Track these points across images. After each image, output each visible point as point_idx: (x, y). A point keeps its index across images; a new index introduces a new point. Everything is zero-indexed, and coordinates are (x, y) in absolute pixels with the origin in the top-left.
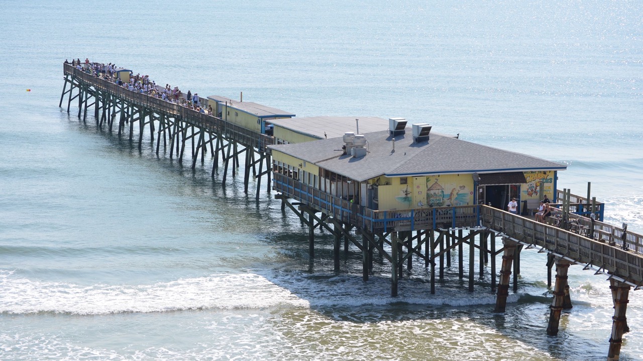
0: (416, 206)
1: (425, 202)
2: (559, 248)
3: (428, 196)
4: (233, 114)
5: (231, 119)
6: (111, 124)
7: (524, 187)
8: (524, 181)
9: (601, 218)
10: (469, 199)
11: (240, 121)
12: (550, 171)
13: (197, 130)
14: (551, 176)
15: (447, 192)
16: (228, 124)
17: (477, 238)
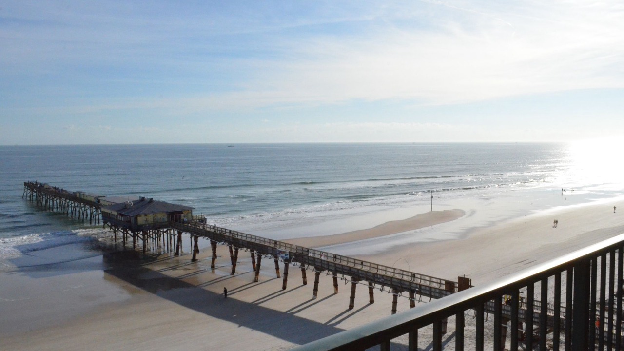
0: (149, 222)
1: (152, 220)
2: (195, 233)
3: (153, 219)
4: (85, 196)
5: (85, 198)
6: (42, 203)
7: (183, 215)
8: (183, 213)
9: (206, 223)
10: (166, 220)
11: (89, 199)
12: (190, 210)
13: (72, 202)
14: (190, 211)
15: (159, 218)
16: (84, 200)
17: (169, 231)
